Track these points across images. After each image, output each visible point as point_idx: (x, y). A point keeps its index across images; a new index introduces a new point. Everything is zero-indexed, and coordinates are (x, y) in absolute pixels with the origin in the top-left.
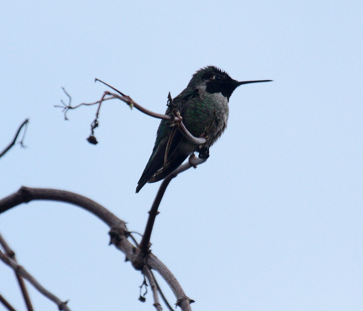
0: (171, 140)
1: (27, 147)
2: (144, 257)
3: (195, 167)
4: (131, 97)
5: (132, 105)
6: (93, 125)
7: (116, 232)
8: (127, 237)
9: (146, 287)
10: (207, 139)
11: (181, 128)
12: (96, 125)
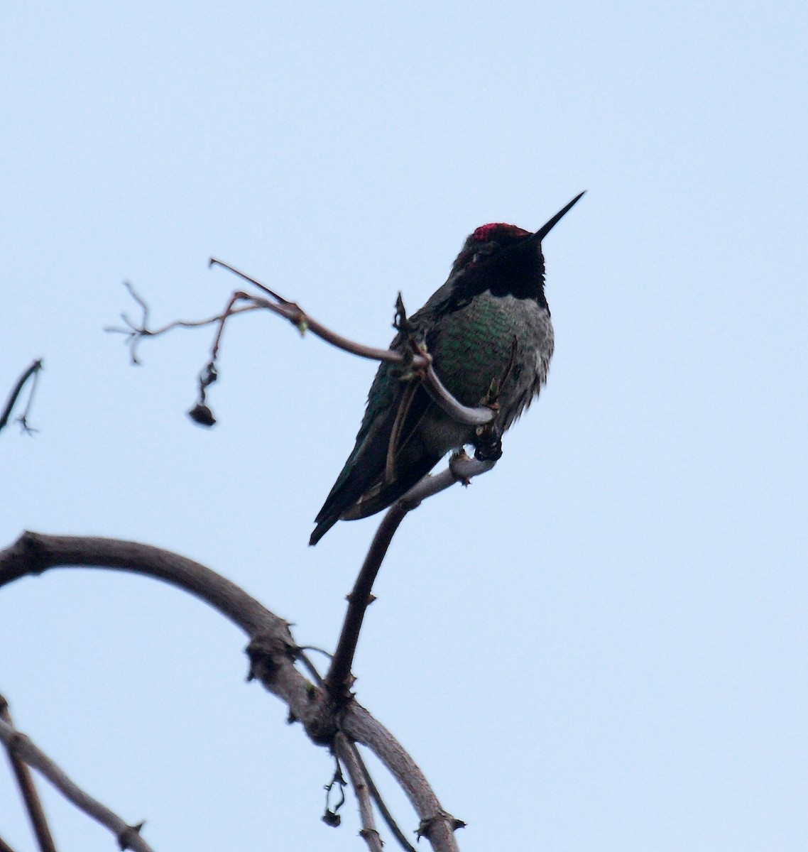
0: (403, 414)
1: (37, 431)
2: (335, 711)
3: (465, 482)
4: (302, 306)
5: (305, 325)
6: (205, 376)
7: (266, 647)
8: (293, 660)
9: (343, 787)
10: (495, 410)
11: (430, 383)
12: (212, 378)
